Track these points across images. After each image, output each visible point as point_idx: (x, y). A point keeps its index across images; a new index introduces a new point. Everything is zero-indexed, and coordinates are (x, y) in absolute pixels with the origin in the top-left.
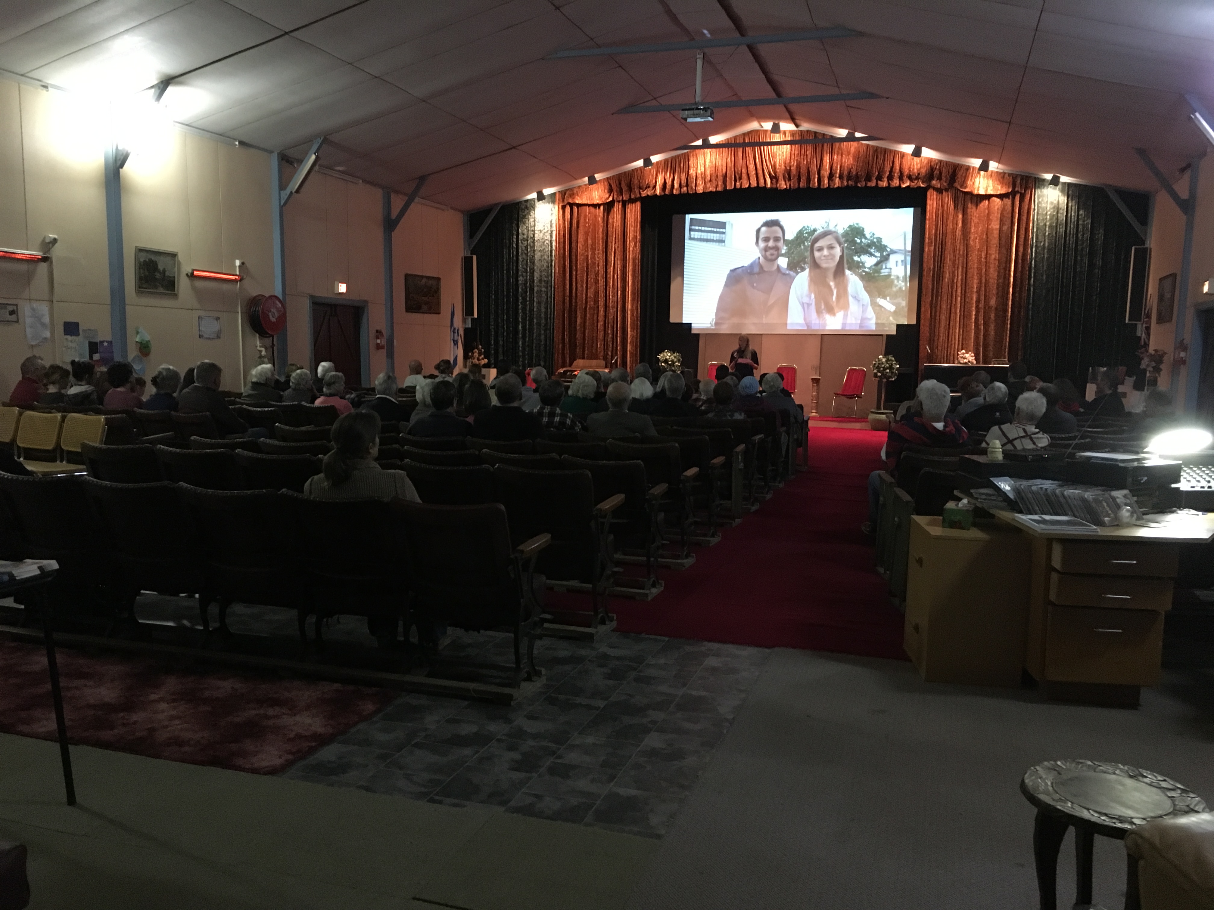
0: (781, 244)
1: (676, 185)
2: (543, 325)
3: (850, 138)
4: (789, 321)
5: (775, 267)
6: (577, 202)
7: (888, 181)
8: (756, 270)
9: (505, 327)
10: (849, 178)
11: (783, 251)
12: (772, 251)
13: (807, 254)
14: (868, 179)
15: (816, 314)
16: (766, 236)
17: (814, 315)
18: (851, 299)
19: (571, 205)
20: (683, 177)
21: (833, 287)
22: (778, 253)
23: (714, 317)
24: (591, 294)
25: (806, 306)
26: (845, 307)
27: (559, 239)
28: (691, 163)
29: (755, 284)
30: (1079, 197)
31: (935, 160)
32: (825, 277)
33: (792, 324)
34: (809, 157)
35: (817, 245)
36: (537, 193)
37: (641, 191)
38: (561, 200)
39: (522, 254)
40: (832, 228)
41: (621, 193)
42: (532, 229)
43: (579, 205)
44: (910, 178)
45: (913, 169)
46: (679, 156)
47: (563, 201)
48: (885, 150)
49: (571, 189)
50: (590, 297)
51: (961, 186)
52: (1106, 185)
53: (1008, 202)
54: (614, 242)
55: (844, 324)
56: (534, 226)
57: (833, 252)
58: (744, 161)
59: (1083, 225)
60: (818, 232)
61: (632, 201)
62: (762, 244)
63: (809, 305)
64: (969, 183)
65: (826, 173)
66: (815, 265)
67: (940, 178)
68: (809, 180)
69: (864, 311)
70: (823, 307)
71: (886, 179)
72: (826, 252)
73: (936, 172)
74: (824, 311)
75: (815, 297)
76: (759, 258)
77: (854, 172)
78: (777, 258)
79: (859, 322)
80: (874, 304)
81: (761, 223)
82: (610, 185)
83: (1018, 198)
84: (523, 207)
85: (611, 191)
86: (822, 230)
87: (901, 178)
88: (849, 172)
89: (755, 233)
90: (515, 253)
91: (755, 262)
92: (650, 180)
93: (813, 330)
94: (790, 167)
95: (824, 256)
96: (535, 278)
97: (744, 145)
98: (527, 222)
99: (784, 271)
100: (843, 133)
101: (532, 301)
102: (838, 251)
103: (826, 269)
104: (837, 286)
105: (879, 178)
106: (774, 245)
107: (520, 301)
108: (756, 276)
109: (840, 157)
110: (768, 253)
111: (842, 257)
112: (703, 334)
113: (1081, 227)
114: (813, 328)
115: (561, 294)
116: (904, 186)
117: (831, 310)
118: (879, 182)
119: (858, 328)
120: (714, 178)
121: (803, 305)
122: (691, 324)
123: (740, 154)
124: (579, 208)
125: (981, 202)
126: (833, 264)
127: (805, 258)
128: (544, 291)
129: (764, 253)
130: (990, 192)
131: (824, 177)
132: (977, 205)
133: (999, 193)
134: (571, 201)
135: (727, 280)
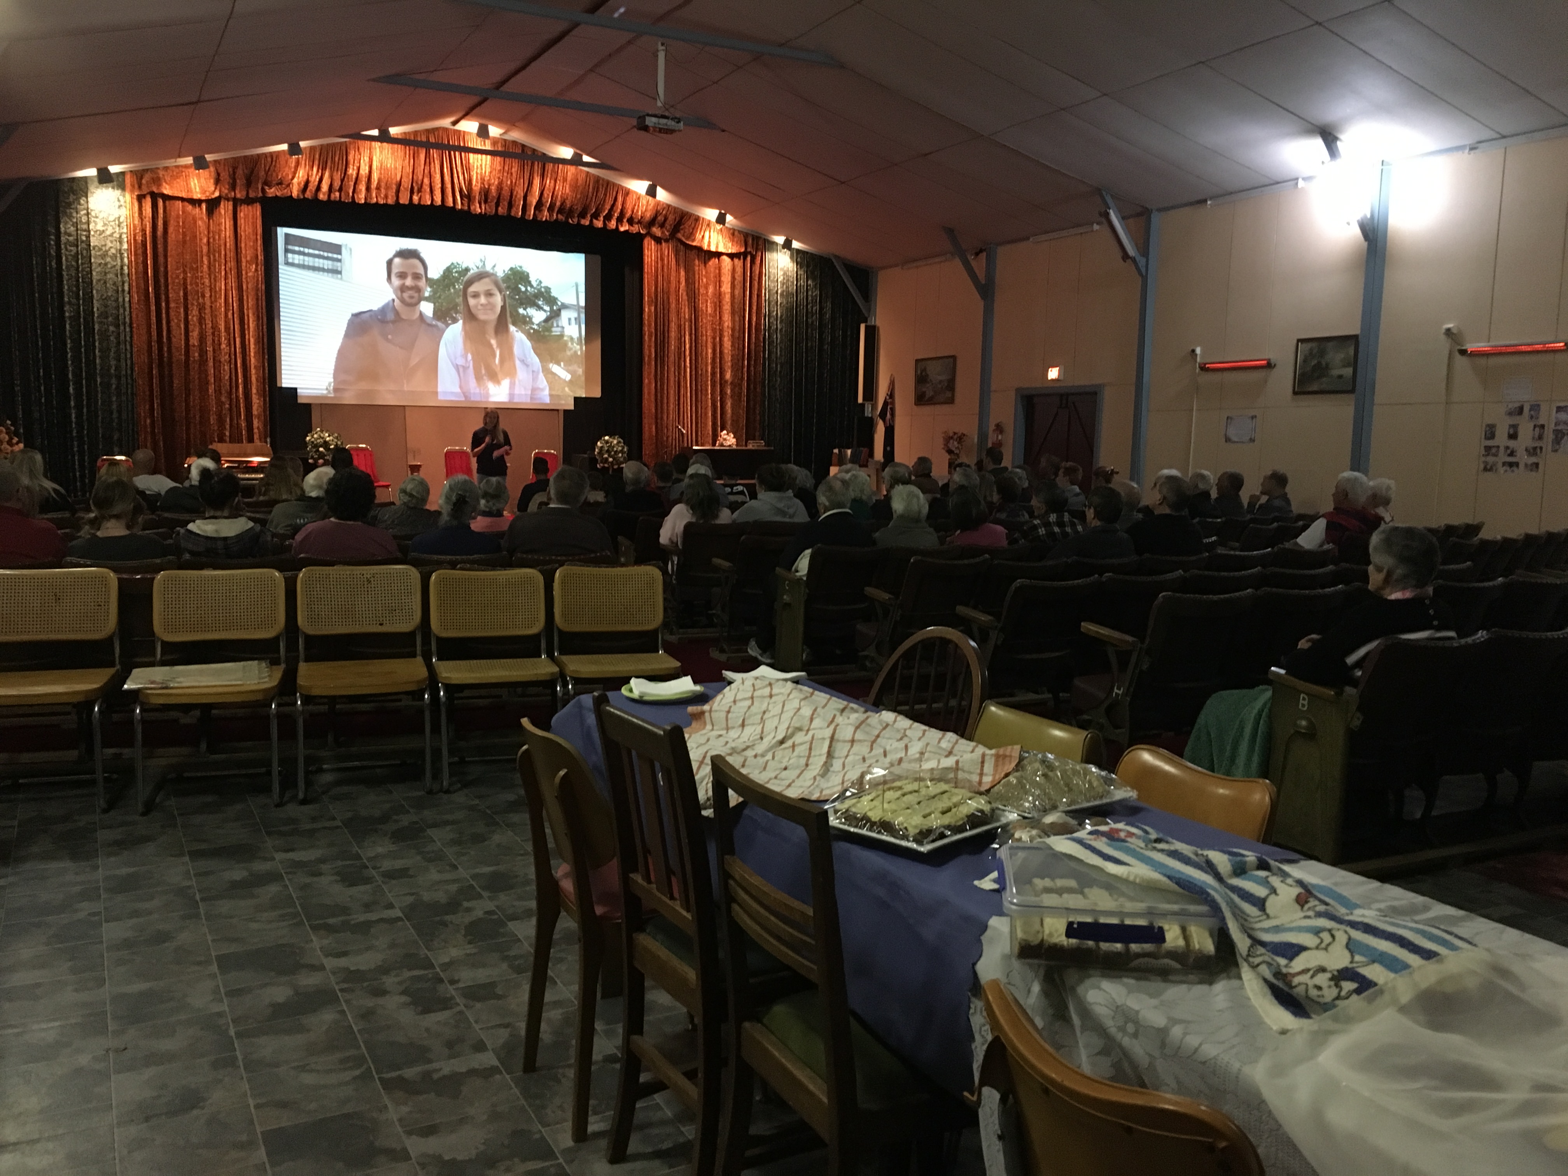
0: (422, 283)
1: (325, 187)
2: (114, 386)
3: (576, 161)
4: (439, 390)
5: (418, 314)
6: (165, 192)
7: (604, 221)
8: (391, 316)
9: (42, 388)
10: (560, 211)
11: (427, 294)
12: (411, 293)
13: (460, 300)
14: (583, 215)
15: (474, 380)
16: (401, 270)
17: (472, 383)
18: (517, 363)
19: (154, 196)
20: (337, 177)
21: (495, 346)
22: (419, 296)
23: (332, 380)
24: (194, 340)
25: (461, 370)
26: (511, 373)
27: (135, 247)
28: (351, 158)
29: (390, 337)
30: (808, 266)
31: (663, 203)
32: (483, 332)
33: (445, 393)
34: (514, 175)
35: (472, 289)
36: (99, 170)
37: (266, 188)
38: (136, 186)
39: (67, 267)
40: (488, 268)
41: (233, 187)
42: (85, 227)
43: (166, 198)
44: (631, 221)
45: (638, 211)
46: (333, 145)
47: (140, 187)
48: (608, 183)
49: (154, 171)
50: (194, 346)
51: (688, 238)
52: (836, 256)
53: (738, 263)
54: (223, 261)
55: (511, 395)
56: (88, 223)
57: (492, 300)
58: (427, 168)
59: (812, 296)
60: (472, 272)
61: (249, 201)
62: (396, 282)
63: (465, 368)
64: (698, 236)
65: (534, 200)
66: (470, 316)
67: (662, 226)
68: (510, 205)
69: (535, 379)
70: (483, 372)
71: (602, 218)
72: (483, 300)
73: (660, 218)
74: (485, 378)
75: (473, 358)
76: (393, 300)
77: (568, 204)
78: (418, 303)
79: (529, 392)
80: (547, 372)
81: (394, 253)
82: (218, 174)
83: (749, 258)
84: (66, 189)
85: (217, 181)
86: (476, 270)
87: (620, 220)
88: (563, 203)
89: (385, 265)
90: (54, 264)
91: (387, 305)
92: (287, 172)
93: (473, 402)
94: (489, 185)
95: (482, 305)
96: (95, 309)
97: (428, 146)
98: (74, 214)
99: (429, 321)
100: (566, 152)
101: (91, 347)
102: (498, 300)
103: (485, 322)
104: (500, 345)
105: (596, 216)
106: (413, 285)
107: (69, 346)
108: (391, 325)
109: (553, 182)
110: (406, 295)
111: (503, 308)
112: (316, 405)
113: (810, 298)
114: (472, 399)
115: (145, 338)
116: (622, 229)
117: (494, 377)
118: (595, 221)
119: (529, 401)
120: (383, 185)
121: (457, 367)
122: (296, 389)
123: (422, 156)
124: (167, 202)
125: (709, 259)
126: (493, 316)
127: (457, 305)
128: (113, 332)
129: (399, 293)
130: (721, 249)
131: (530, 205)
132: (705, 264)
133: (730, 251)
134: (155, 190)
135: (348, 328)
